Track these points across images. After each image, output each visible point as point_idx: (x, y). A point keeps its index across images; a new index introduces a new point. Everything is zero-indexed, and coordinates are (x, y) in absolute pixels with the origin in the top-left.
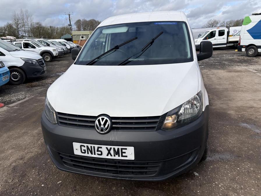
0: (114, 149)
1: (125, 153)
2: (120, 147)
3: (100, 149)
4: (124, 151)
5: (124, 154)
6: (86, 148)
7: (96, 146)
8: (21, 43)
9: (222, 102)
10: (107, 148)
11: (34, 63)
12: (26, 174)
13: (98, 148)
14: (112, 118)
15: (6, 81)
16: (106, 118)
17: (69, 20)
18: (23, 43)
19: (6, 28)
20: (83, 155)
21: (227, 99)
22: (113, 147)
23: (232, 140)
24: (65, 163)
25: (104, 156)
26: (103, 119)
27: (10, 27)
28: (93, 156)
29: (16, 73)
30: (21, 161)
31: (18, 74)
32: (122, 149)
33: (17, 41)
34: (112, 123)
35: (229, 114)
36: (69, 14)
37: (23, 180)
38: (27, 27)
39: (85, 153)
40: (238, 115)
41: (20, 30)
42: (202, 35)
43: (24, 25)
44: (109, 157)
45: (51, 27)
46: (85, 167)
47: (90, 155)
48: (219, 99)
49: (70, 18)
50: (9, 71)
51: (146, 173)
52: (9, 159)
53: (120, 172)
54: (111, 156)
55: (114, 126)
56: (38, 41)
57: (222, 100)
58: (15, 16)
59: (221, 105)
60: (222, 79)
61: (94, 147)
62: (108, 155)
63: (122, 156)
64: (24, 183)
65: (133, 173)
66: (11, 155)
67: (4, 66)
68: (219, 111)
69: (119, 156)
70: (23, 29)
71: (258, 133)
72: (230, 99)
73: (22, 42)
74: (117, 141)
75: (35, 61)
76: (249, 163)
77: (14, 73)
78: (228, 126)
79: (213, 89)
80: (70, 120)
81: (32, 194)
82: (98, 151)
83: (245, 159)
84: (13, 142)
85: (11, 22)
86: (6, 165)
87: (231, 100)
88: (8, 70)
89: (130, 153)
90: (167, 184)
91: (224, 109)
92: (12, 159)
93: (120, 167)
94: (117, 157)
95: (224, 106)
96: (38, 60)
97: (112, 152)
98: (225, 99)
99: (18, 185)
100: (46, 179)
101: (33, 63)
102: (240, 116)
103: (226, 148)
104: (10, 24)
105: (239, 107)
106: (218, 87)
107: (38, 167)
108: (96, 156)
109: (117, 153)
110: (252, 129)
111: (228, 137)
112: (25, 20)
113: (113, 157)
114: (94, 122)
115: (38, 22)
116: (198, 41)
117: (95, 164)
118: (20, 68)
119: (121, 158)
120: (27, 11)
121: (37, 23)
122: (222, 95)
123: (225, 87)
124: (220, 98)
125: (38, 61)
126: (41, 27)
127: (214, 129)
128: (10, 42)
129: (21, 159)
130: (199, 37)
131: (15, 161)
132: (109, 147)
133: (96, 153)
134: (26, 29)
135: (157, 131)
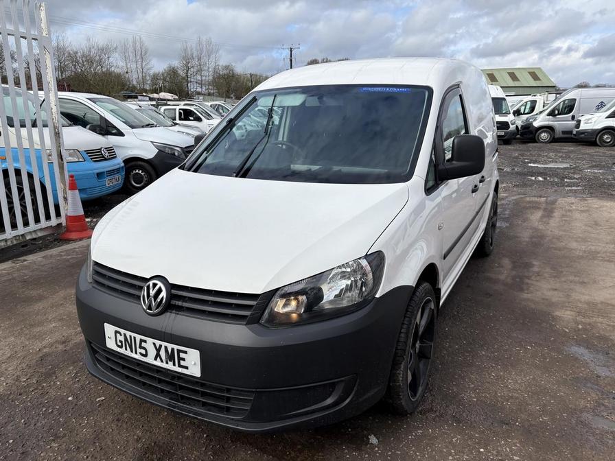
0: (166, 348)
1: (184, 360)
2: (176, 347)
3: (143, 345)
4: (182, 355)
5: (182, 363)
6: (122, 338)
7: (139, 337)
8: (175, 109)
9: (558, 286)
10: (154, 344)
11: (176, 154)
12: (55, 373)
13: (142, 341)
14: (172, 287)
15: (113, 187)
16: (160, 284)
17: (289, 60)
18: (180, 109)
19: (165, 75)
20: (118, 350)
21: (577, 279)
22: (164, 344)
23: (517, 382)
24: (98, 360)
25: (150, 359)
26: (155, 285)
27: (173, 72)
28: (133, 355)
29: (140, 172)
30: (61, 347)
31: (143, 174)
32: (179, 351)
33: (169, 105)
34: (171, 296)
35: (554, 318)
36: (291, 49)
37: (45, 382)
38: (208, 76)
39: (121, 347)
40: (577, 323)
41: (193, 80)
42: (608, 106)
43: (200, 71)
44: (158, 363)
45: (251, 75)
46: (127, 377)
47: (128, 353)
48: (555, 277)
49: (291, 57)
50: (122, 167)
51: (228, 410)
52: (43, 339)
53: (182, 397)
54: (162, 361)
55: (173, 302)
56: (211, 106)
57: (563, 279)
58: (186, 50)
59: (550, 293)
60: (601, 226)
61: (135, 338)
62: (156, 359)
63: (180, 366)
64: (43, 387)
65: (204, 404)
66: (51, 331)
67: (115, 157)
68: (533, 306)
69: (174, 365)
70: (199, 77)
71: (598, 377)
72: (586, 280)
73: (178, 108)
74: (171, 334)
75: (178, 149)
76: (521, 442)
77: (137, 171)
78: (532, 346)
79: (556, 249)
80: (110, 279)
81: (44, 409)
82: (141, 347)
83: (518, 431)
84: (67, 309)
85: (176, 63)
86: (32, 349)
87: (585, 283)
88: (123, 164)
89: (193, 363)
90: (299, 447)
91: (551, 304)
92: (49, 340)
93: (181, 388)
94: (170, 366)
95: (556, 297)
96: (186, 147)
97: (162, 353)
98: (571, 278)
99: (31, 390)
100: (82, 388)
101: (174, 154)
102: (580, 327)
103: (485, 397)
104: (173, 68)
105: (595, 304)
106: (574, 245)
107: (81, 363)
108: (138, 357)
109: (171, 357)
110: (592, 365)
111: (510, 373)
112: (205, 59)
113: (164, 365)
114: (141, 288)
115: (228, 64)
116: (594, 120)
117: (141, 374)
118: (148, 161)
119: (177, 369)
120: (209, 42)
121: (226, 67)
122: (571, 266)
123: (593, 248)
124: (557, 274)
125: (186, 150)
126: (233, 75)
127: (488, 348)
128: (152, 108)
129: (64, 342)
130: (598, 109)
131: (51, 345)
132: (158, 343)
133: (139, 350)
134: (204, 78)
135: (248, 326)
